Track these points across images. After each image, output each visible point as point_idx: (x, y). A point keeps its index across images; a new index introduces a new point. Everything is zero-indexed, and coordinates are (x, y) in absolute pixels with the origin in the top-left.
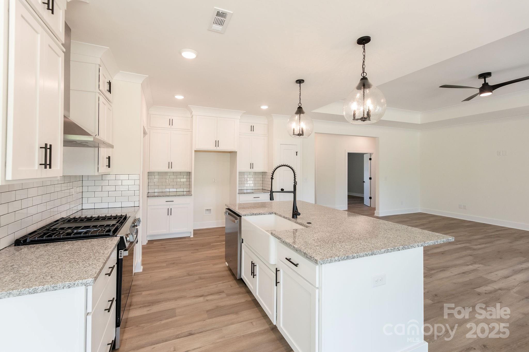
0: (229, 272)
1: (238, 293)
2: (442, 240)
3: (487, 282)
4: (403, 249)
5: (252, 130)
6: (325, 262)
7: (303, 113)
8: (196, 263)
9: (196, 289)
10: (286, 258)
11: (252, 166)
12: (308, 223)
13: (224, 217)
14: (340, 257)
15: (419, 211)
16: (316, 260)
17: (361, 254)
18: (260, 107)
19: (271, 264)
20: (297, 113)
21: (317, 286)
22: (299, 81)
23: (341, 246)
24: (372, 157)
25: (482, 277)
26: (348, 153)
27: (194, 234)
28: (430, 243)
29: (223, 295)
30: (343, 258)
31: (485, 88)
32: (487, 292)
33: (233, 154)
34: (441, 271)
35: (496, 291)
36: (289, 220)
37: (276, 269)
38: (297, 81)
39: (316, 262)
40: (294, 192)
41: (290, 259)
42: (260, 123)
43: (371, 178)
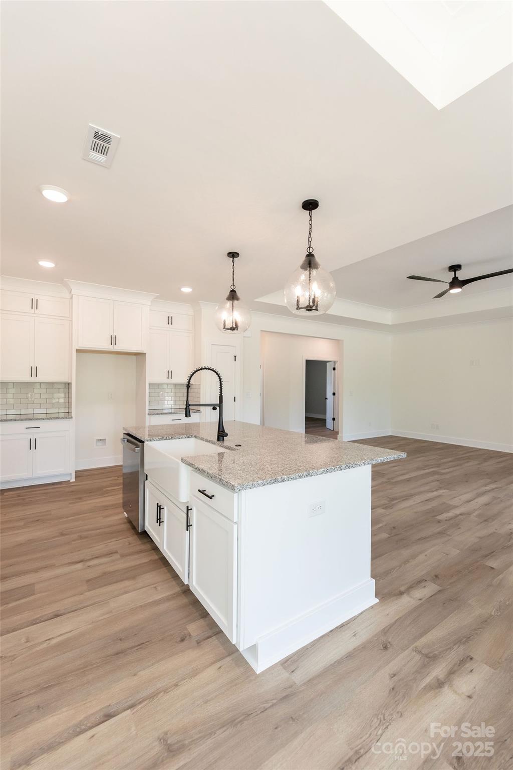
0: (128, 526)
1: (141, 552)
2: (393, 456)
3: (449, 508)
4: (346, 468)
5: (170, 322)
6: (245, 487)
7: (238, 299)
8: (76, 517)
9: (71, 553)
10: (199, 491)
11: (170, 374)
12: (237, 446)
13: (121, 446)
14: (265, 481)
15: (390, 434)
16: (233, 486)
17: (293, 476)
18: (180, 289)
19: (181, 502)
20: (229, 299)
21: (236, 520)
22: (231, 255)
23: (271, 469)
24: (336, 367)
25: (445, 503)
26: (306, 361)
27: (76, 477)
28: (379, 460)
29: (117, 556)
30: (269, 481)
31: (456, 283)
32: (448, 518)
33: (140, 356)
34: (403, 500)
35: (457, 516)
36: (213, 443)
37: (188, 507)
38: (229, 253)
39: (233, 488)
40: (220, 406)
41: (205, 491)
42: (182, 313)
43: (334, 394)
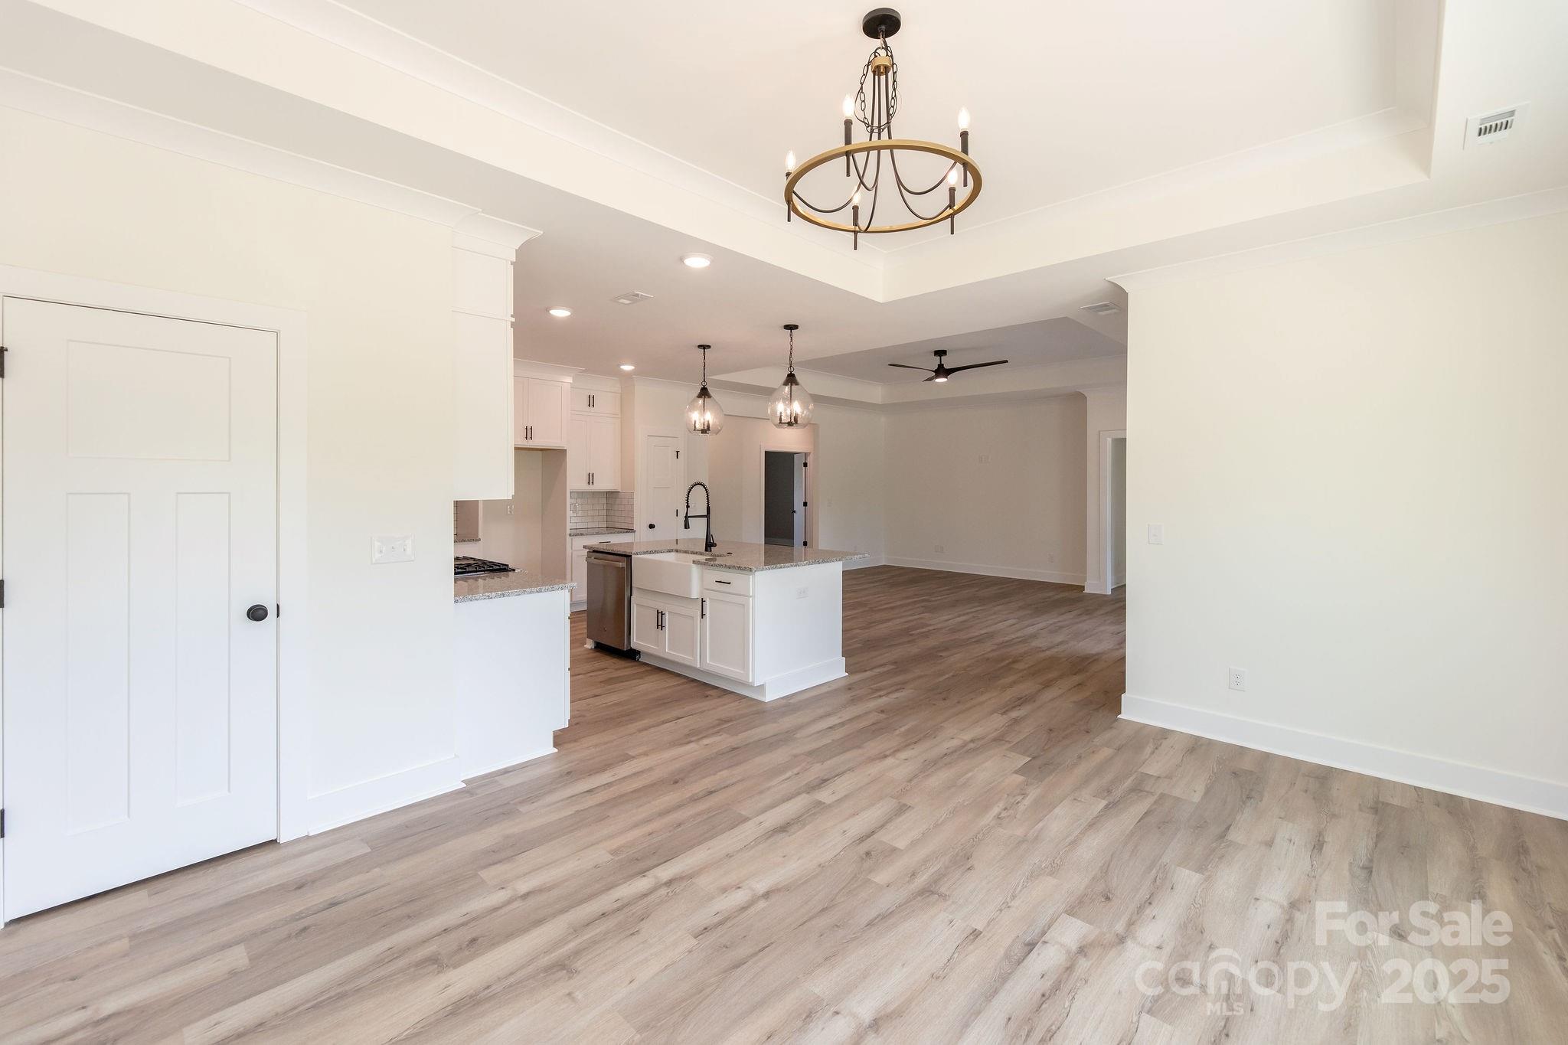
3: (925, 625)
4: (823, 562)
5: (591, 404)
7: (710, 397)
10: (716, 581)
11: (591, 478)
12: (729, 553)
15: (883, 563)
16: (750, 569)
17: (787, 565)
18: (617, 364)
20: (699, 396)
21: (751, 594)
22: (702, 347)
24: (808, 462)
25: (922, 622)
26: (766, 452)
30: (772, 567)
31: (941, 371)
33: (559, 454)
36: (702, 554)
37: (702, 599)
38: (699, 346)
39: (750, 571)
40: (708, 516)
41: (721, 580)
42: (606, 390)
43: (805, 504)
